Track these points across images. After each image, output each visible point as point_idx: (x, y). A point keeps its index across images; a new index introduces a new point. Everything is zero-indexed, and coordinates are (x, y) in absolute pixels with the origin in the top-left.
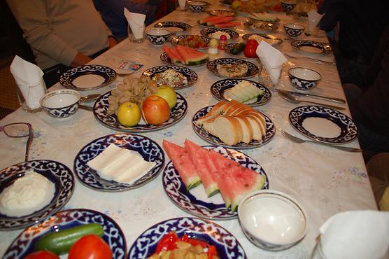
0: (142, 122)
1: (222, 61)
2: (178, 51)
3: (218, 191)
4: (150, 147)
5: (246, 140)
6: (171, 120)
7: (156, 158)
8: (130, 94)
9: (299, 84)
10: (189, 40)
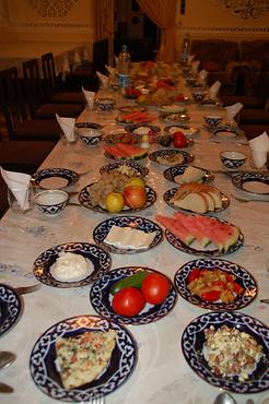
0: (126, 208)
1: (159, 153)
2: (118, 148)
3: (210, 242)
4: (144, 223)
5: (211, 209)
6: (149, 203)
7: (154, 230)
8: (110, 186)
9: (231, 164)
10: (121, 138)
